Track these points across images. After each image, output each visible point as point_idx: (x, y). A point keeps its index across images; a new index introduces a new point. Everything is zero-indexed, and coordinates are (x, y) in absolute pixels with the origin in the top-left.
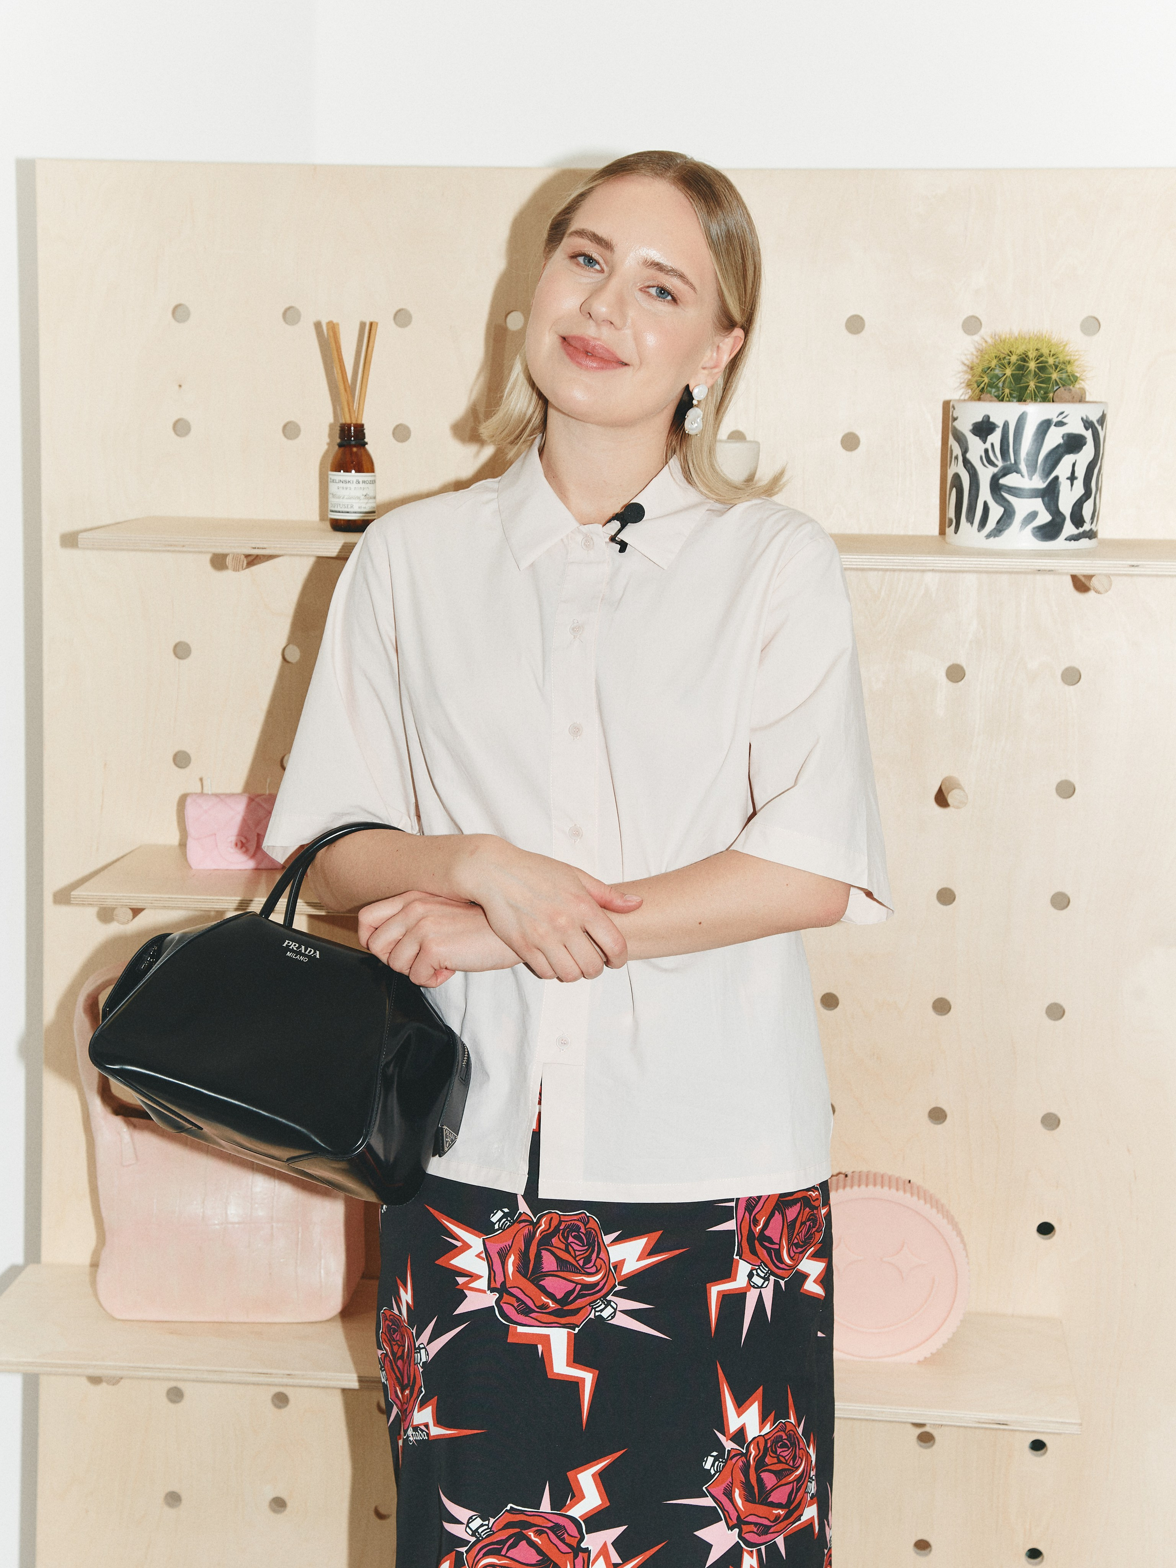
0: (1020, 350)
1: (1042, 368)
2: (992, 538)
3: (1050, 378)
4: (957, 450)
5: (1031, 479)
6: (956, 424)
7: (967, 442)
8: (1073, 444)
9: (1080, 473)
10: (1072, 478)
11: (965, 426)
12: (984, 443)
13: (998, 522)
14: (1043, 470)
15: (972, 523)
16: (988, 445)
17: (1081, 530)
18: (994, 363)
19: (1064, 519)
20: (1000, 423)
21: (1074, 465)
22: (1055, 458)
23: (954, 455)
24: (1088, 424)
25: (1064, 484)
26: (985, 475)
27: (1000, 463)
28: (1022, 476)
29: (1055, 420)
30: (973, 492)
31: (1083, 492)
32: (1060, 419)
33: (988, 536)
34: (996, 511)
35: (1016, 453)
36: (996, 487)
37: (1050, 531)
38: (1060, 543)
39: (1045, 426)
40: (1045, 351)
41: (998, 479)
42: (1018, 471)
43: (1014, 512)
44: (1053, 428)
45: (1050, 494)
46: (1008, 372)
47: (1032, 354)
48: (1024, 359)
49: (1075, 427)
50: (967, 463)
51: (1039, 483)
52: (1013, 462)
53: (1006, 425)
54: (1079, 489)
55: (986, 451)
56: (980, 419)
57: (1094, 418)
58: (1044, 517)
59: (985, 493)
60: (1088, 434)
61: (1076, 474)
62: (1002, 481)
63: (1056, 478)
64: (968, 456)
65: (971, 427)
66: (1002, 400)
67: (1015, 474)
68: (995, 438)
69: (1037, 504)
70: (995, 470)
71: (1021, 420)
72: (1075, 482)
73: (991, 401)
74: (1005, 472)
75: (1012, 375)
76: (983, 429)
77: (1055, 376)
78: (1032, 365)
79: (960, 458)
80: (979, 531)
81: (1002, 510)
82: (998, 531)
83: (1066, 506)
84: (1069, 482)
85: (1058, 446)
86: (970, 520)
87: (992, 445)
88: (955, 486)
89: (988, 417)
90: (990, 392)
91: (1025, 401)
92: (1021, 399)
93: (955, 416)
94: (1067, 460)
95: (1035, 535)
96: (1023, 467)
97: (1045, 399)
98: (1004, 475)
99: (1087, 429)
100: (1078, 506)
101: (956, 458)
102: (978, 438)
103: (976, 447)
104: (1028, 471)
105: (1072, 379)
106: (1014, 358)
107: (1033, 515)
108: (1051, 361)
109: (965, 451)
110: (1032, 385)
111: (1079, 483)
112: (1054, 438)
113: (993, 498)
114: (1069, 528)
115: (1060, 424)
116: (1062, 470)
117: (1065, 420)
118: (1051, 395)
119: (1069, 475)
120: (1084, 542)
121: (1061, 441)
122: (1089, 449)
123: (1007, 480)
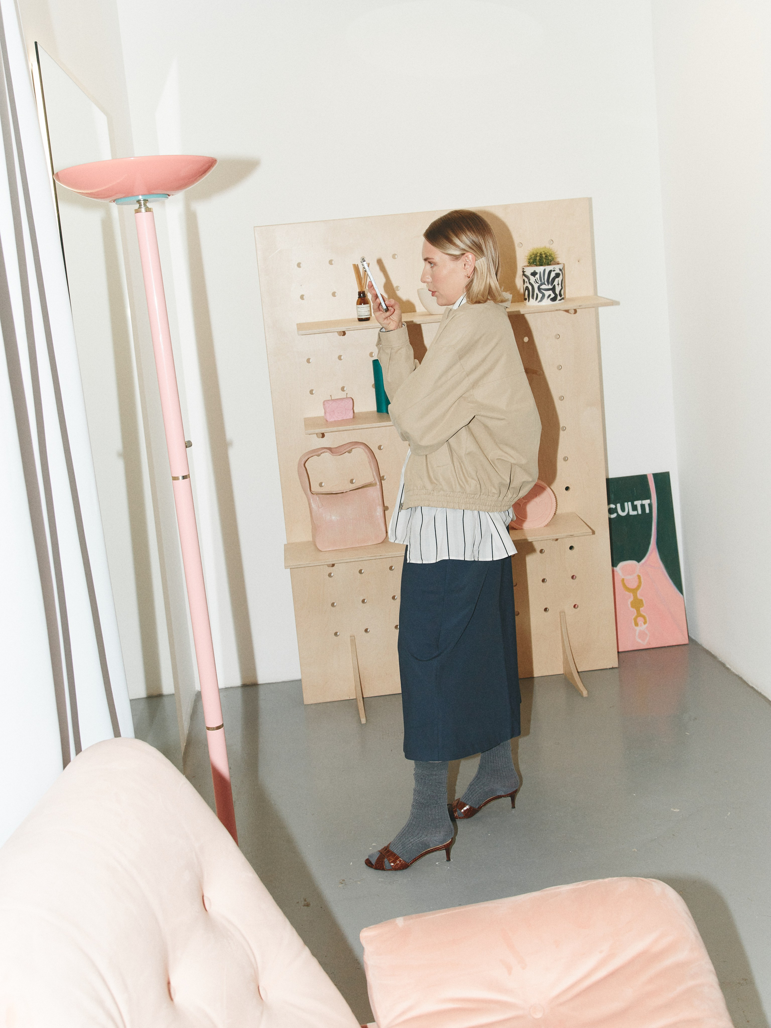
0: (539, 252)
1: (546, 256)
2: (540, 302)
3: (549, 259)
4: (526, 280)
5: (548, 286)
6: (525, 273)
7: (529, 278)
8: (557, 275)
9: (560, 283)
10: (558, 284)
11: (528, 273)
12: (535, 277)
13: (541, 298)
14: (551, 283)
15: (533, 299)
16: (536, 278)
17: (562, 298)
18: (533, 256)
19: (557, 295)
20: (539, 272)
21: (558, 281)
22: (553, 280)
23: (526, 281)
24: (560, 270)
25: (557, 286)
26: (536, 286)
27: (540, 283)
28: (546, 285)
29: (553, 270)
30: (533, 290)
31: (561, 288)
32: (554, 269)
33: (538, 302)
34: (540, 295)
35: (544, 279)
36: (539, 289)
37: (554, 299)
38: (557, 302)
39: (550, 272)
40: (546, 252)
41: (539, 287)
42: (545, 284)
43: (545, 295)
44: (552, 272)
45: (553, 289)
46: (538, 258)
47: (543, 253)
48: (541, 254)
49: (558, 271)
50: (530, 283)
51: (550, 287)
52: (543, 282)
53: (540, 273)
54: (560, 287)
55: (536, 280)
56: (533, 271)
57: (561, 268)
58: (553, 296)
59: (536, 291)
60: (560, 272)
61: (559, 283)
62: (541, 287)
63: (555, 285)
64: (530, 281)
65: (530, 274)
66: (537, 266)
67: (544, 285)
68: (538, 276)
69: (551, 292)
70: (539, 284)
71: (544, 270)
72: (559, 285)
73: (535, 266)
74: (541, 285)
75: (539, 259)
76: (534, 274)
77: (550, 258)
78: (544, 256)
79: (528, 282)
80: (536, 301)
81: (541, 295)
82: (541, 301)
83: (557, 292)
85: (554, 276)
86: (533, 298)
87: (537, 278)
88: (527, 289)
89: (535, 271)
90: (533, 264)
91: (544, 266)
92: (541, 265)
93: (524, 271)
94: (557, 280)
95: (551, 300)
97: (548, 264)
98: (541, 286)
99: (560, 271)
100: (560, 291)
101: (526, 282)
102: (533, 276)
103: (532, 279)
104: (548, 284)
105: (554, 258)
106: (538, 254)
107: (550, 295)
108: (548, 254)
109: (529, 280)
110: (544, 261)
111: (560, 285)
112: (553, 275)
113: (539, 292)
114: (559, 298)
115: (554, 271)
116: (556, 283)
118: (550, 263)
119: (557, 284)
120: (562, 301)
121: (555, 275)
122: (561, 276)
123: (543, 287)
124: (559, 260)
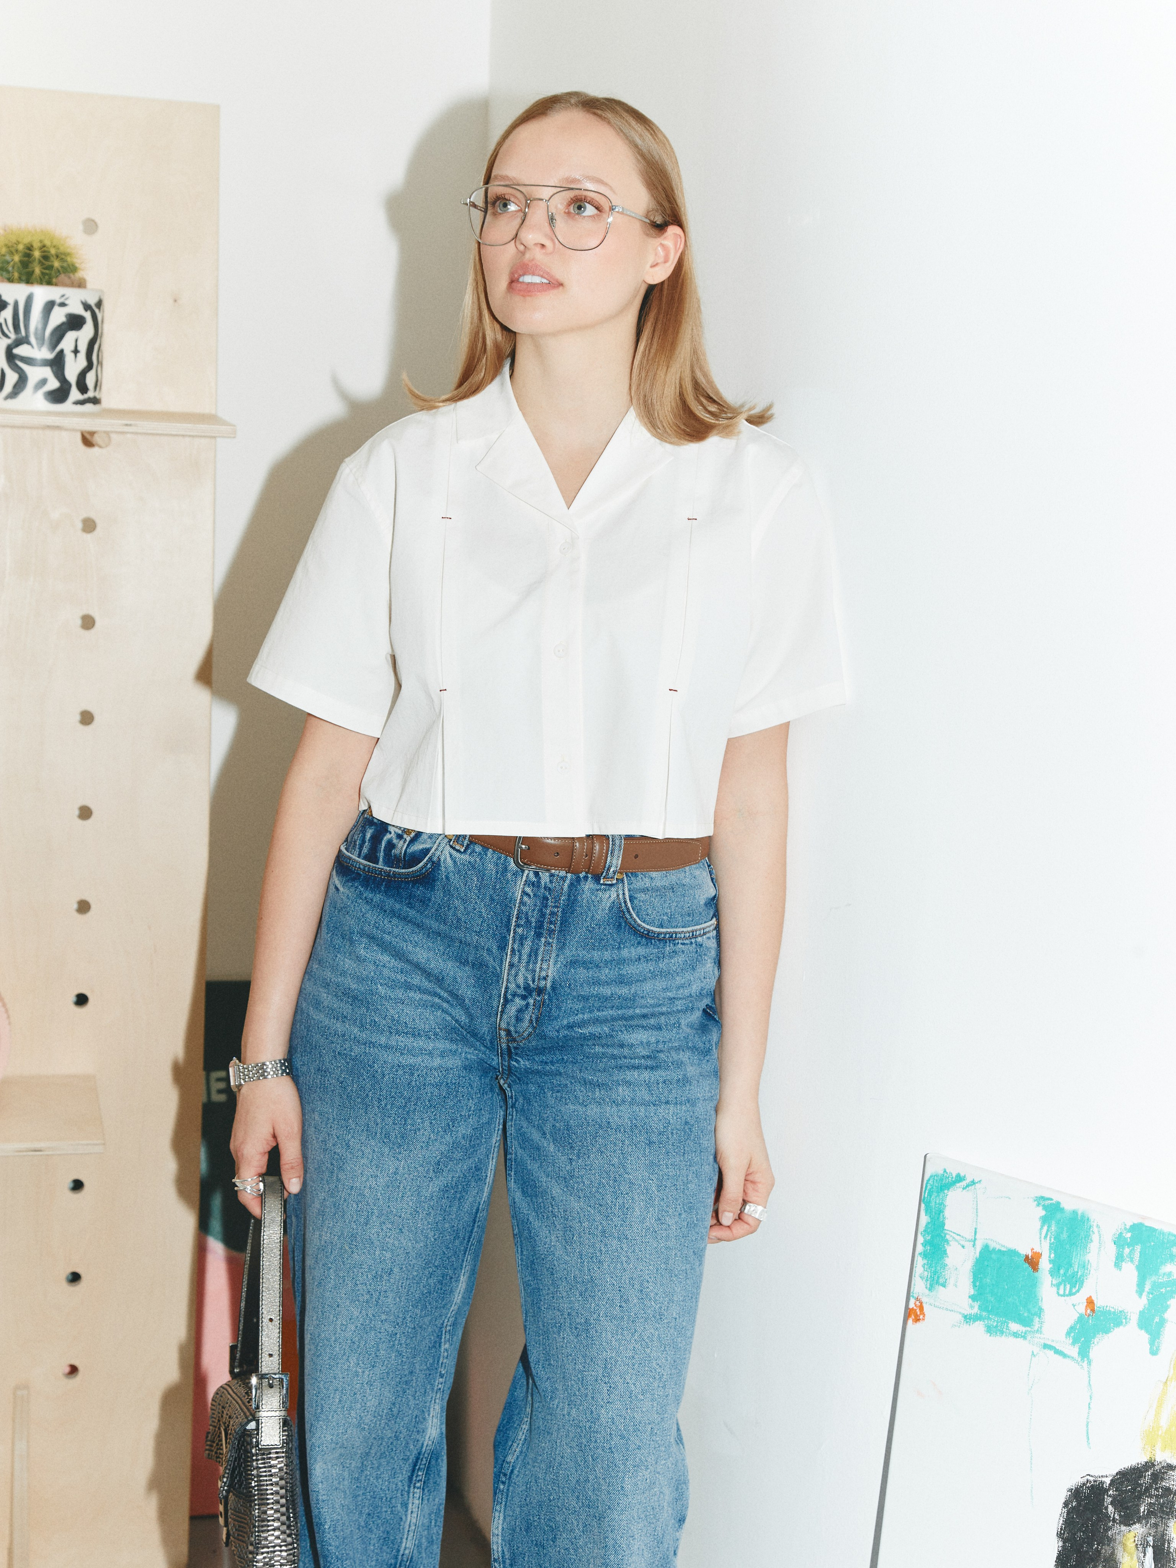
1: (46, 257)
2: (9, 400)
3: (53, 266)
5: (40, 350)
8: (74, 322)
9: (83, 347)
10: (76, 353)
13: (13, 387)
14: (50, 343)
17: (85, 396)
18: (4, 249)
19: (70, 386)
20: (11, 301)
21: (76, 341)
22: (59, 334)
24: (88, 307)
25: (69, 357)
27: (13, 336)
28: (33, 347)
29: (59, 301)
31: (85, 365)
32: (63, 300)
33: (6, 398)
34: (12, 378)
35: (27, 327)
36: (9, 354)
37: (59, 396)
38: (67, 406)
39: (49, 306)
40: (47, 244)
41: (12, 349)
42: (29, 343)
43: (28, 378)
44: (56, 309)
45: (57, 364)
46: (16, 258)
47: (37, 245)
48: (30, 248)
49: (77, 310)
51: (45, 354)
52: (24, 335)
53: (16, 304)
54: (82, 362)
57: (93, 303)
58: (54, 384)
59: (3, 361)
60: (88, 316)
61: (79, 348)
62: (16, 351)
66: (12, 282)
67: (26, 345)
69: (47, 372)
70: (8, 340)
71: (30, 299)
72: (78, 355)
74: (18, 343)
75: (21, 260)
77: (57, 264)
78: (37, 254)
80: (1, 393)
82: (14, 394)
83: (71, 375)
84: (73, 355)
85: (63, 324)
87: (5, 320)
91: (32, 283)
92: (29, 281)
94: (71, 336)
95: (46, 398)
96: (32, 339)
97: (49, 283)
98: (17, 346)
99: (87, 311)
100: (82, 376)
104: (38, 344)
105: (73, 269)
106: (21, 247)
107: (44, 382)
108: (53, 251)
110: (38, 270)
111: (82, 357)
112: (58, 317)
113: (9, 366)
114: (75, 394)
115: (63, 305)
116: (67, 344)
117: (67, 302)
118: (55, 280)
119: (73, 348)
120: (88, 407)
121: (63, 319)
122: (88, 330)
123: (20, 351)
124: (87, 273)
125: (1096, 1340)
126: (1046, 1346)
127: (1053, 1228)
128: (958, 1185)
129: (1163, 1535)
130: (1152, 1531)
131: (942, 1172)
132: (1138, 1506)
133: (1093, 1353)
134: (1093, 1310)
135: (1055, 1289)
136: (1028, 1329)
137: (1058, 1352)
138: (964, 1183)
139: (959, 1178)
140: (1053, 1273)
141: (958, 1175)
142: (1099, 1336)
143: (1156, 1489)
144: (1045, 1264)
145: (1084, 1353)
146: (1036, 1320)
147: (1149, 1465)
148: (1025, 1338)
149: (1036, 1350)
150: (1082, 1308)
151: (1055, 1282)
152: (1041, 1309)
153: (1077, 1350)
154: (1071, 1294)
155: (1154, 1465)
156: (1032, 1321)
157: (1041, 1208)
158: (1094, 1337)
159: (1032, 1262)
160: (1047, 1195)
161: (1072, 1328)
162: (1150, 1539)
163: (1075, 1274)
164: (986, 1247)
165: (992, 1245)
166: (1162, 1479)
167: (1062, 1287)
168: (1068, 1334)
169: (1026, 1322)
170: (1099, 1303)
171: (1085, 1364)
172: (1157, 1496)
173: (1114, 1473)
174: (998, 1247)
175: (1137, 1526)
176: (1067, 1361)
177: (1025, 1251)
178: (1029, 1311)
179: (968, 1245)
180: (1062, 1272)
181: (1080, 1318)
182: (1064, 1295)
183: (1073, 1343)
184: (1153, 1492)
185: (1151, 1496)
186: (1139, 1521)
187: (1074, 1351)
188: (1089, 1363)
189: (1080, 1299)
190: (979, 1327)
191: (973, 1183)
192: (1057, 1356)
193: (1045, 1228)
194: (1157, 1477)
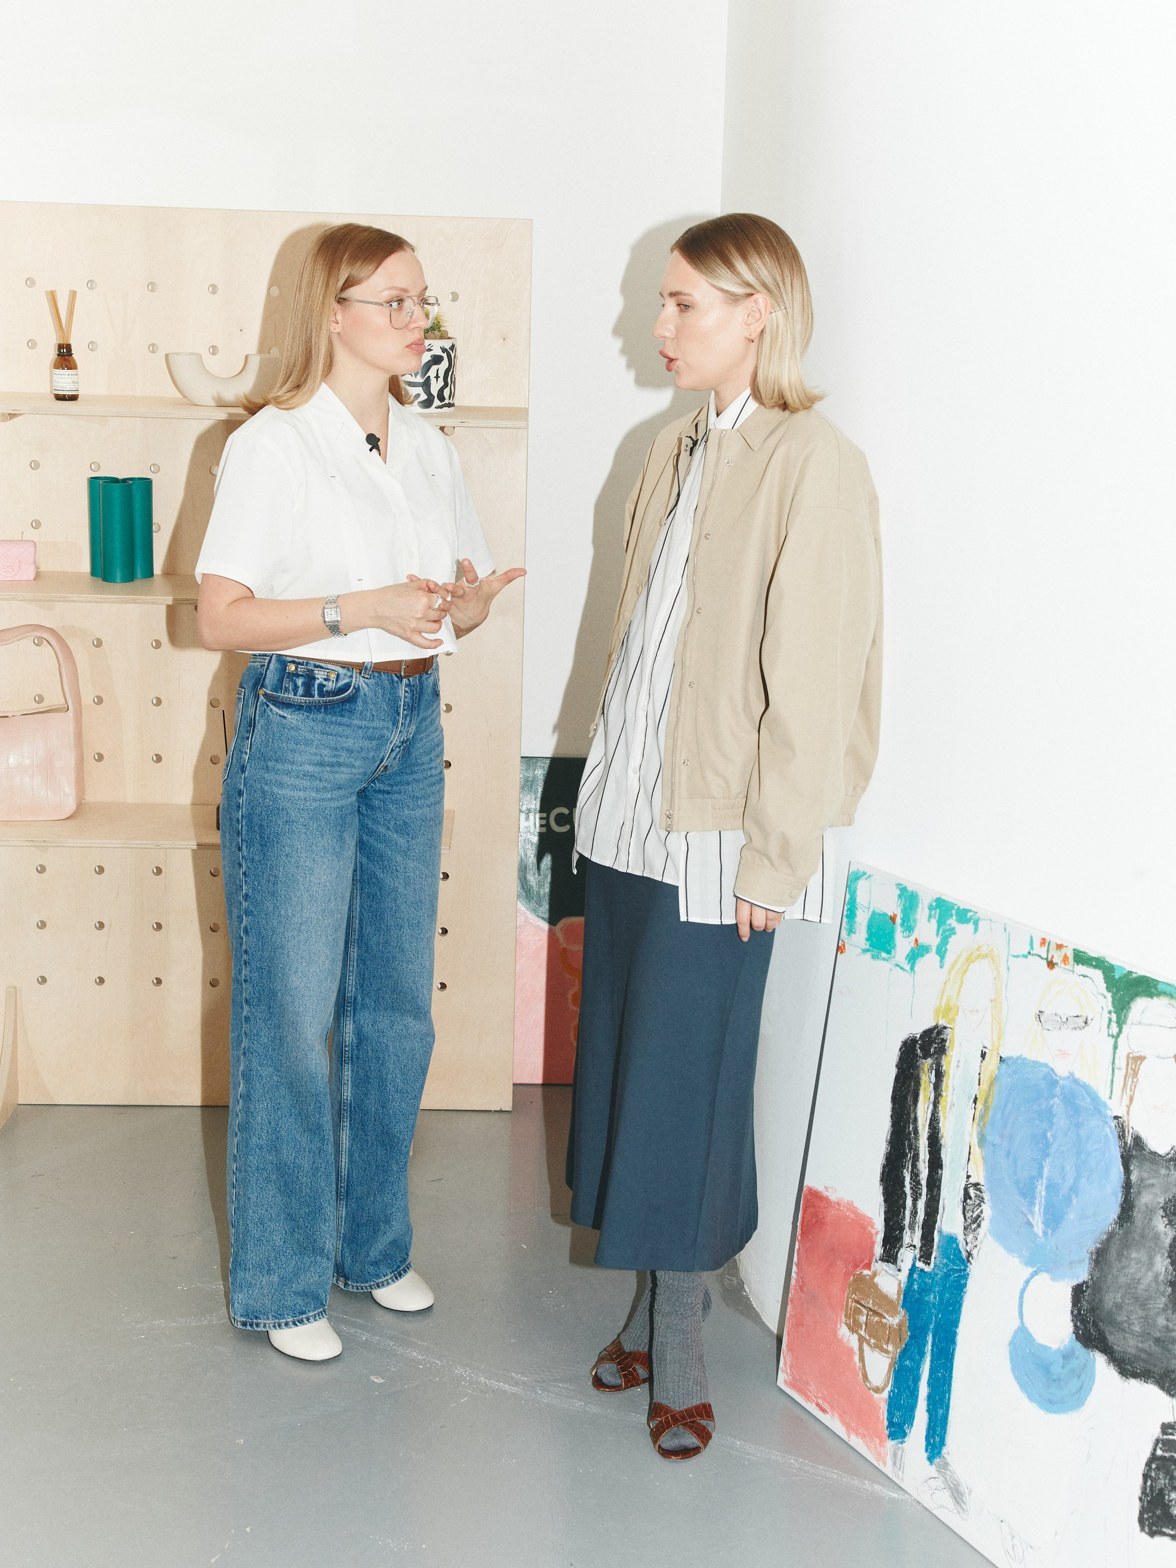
8: (437, 360)
9: (442, 374)
10: (437, 377)
17: (443, 403)
19: (434, 398)
21: (438, 370)
24: (444, 350)
25: (433, 381)
31: (443, 384)
37: (427, 404)
38: (432, 410)
45: (426, 385)
49: (438, 352)
57: (447, 347)
58: (424, 397)
60: (445, 355)
61: (439, 375)
63: (429, 377)
69: (421, 390)
72: (439, 379)
83: (435, 391)
84: (435, 379)
94: (434, 368)
100: (441, 391)
107: (419, 396)
114: (437, 402)
116: (432, 373)
119: (435, 375)
120: (444, 409)
122: (445, 364)
125: (917, 961)
126: (897, 965)
127: (903, 901)
128: (863, 877)
129: (940, 1063)
130: (936, 1061)
131: (856, 870)
132: (931, 1049)
133: (916, 969)
134: (917, 945)
135: (902, 934)
136: (889, 956)
137: (902, 968)
138: (866, 876)
139: (864, 873)
140: (902, 925)
141: (864, 872)
142: (919, 959)
143: (938, 1039)
144: (898, 921)
145: (912, 968)
146: (893, 951)
147: (936, 1027)
148: (887, 961)
149: (892, 967)
150: (913, 944)
151: (902, 930)
152: (895, 945)
153: (909, 966)
154: (909, 936)
155: (938, 1027)
156: (891, 951)
157: (898, 890)
158: (917, 959)
159: (893, 919)
160: (901, 883)
161: (908, 955)
162: (934, 1066)
163: (910, 926)
164: (874, 912)
165: (877, 911)
166: (941, 1034)
167: (905, 933)
168: (906, 958)
169: (889, 952)
170: (920, 941)
171: (912, 974)
172: (938, 1043)
173: (921, 1032)
174: (879, 912)
175: (929, 1059)
176: (905, 973)
177: (890, 914)
178: (890, 946)
179: (866, 910)
180: (905, 924)
181: (912, 950)
182: (906, 937)
183: (908, 963)
184: (937, 1041)
185: (936, 1043)
186: (930, 1057)
187: (908, 967)
188: (914, 974)
189: (912, 939)
190: (869, 955)
191: (870, 876)
192: (901, 970)
193: (900, 900)
194: (939, 1033)
